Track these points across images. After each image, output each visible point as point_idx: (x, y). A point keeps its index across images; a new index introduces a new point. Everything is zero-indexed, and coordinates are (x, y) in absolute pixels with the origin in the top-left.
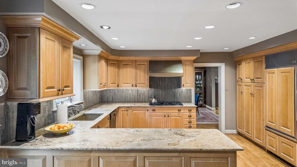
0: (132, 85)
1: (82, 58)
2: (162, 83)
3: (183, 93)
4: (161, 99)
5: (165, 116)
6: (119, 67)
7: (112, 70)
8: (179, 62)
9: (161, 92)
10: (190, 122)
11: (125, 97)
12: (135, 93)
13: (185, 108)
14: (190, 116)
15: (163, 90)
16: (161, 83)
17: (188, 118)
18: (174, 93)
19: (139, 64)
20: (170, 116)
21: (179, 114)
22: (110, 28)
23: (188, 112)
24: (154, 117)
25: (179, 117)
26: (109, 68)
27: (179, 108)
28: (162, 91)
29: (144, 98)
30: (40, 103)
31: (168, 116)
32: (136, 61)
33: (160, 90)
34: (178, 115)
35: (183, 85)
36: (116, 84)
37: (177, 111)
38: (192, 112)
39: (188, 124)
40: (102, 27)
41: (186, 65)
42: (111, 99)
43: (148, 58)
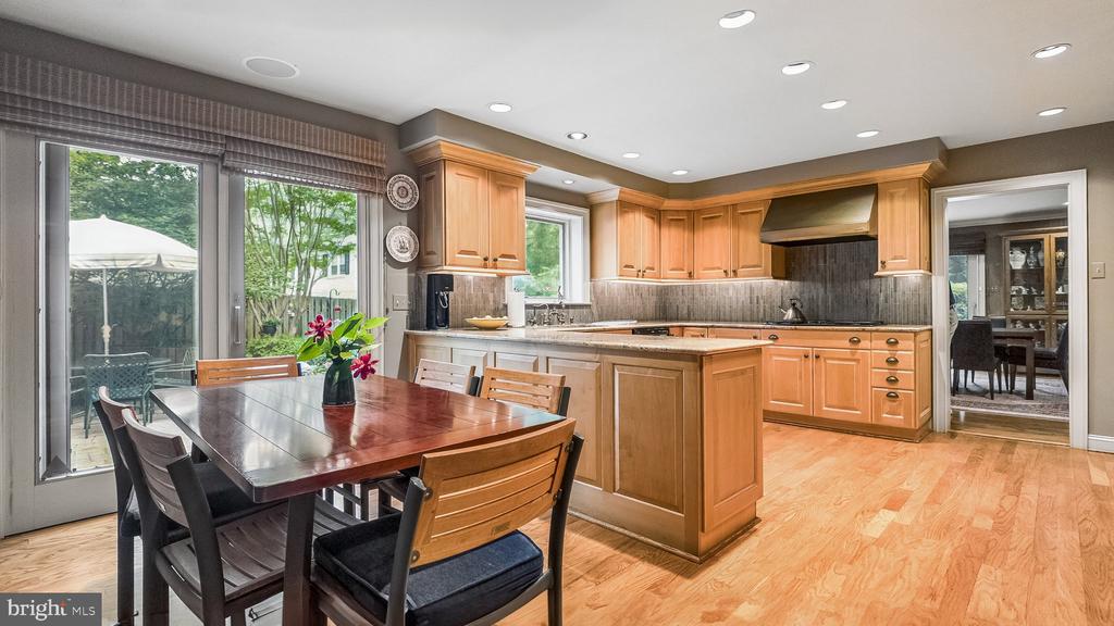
0: (725, 272)
1: (587, 211)
2: (825, 261)
3: (899, 293)
4: (820, 313)
5: (806, 357)
6: (693, 228)
7: (672, 237)
8: (871, 190)
9: (822, 290)
10: (892, 381)
11: (718, 307)
12: (744, 297)
13: (873, 334)
14: (892, 362)
15: (829, 285)
16: (821, 264)
17: (886, 365)
18: (868, 293)
19: (743, 214)
20: (825, 359)
21: (853, 354)
22: (586, 136)
23: (886, 346)
24: (775, 358)
25: (853, 363)
26: (665, 231)
27: (853, 334)
28: (826, 288)
29: (768, 310)
30: (451, 276)
31: (817, 357)
32: (734, 206)
33: (819, 285)
34: (849, 356)
35: (883, 263)
36: (685, 272)
37: (847, 343)
38: (899, 346)
39: (886, 384)
40: (569, 136)
41: (892, 196)
42: (685, 312)
43: (768, 193)
